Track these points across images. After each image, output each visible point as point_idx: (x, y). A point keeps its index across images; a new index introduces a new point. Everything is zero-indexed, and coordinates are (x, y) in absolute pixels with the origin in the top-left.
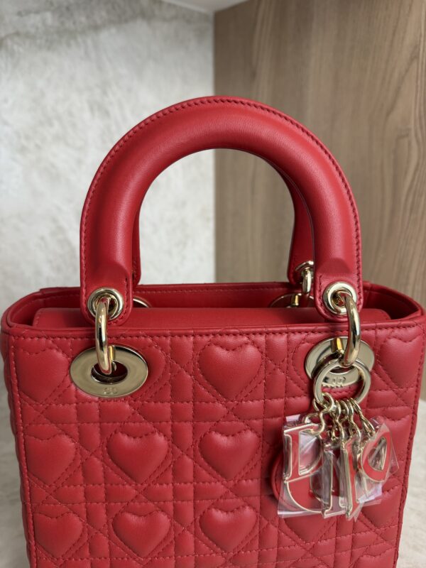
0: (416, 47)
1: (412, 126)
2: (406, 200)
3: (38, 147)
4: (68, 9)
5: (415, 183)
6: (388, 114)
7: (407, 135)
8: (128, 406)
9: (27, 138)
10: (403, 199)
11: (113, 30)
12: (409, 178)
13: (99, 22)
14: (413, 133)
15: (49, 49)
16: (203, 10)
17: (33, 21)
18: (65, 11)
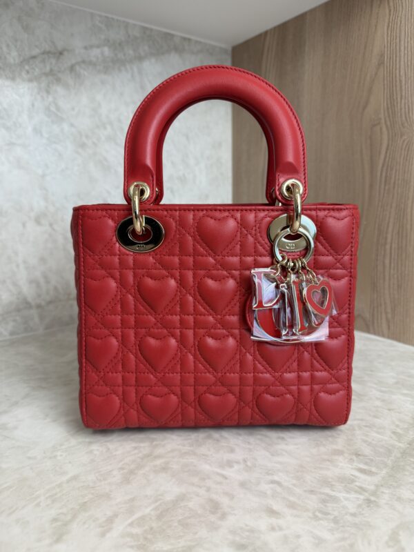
0: (382, 55)
1: (382, 116)
2: (381, 175)
3: (94, 143)
4: (120, 44)
5: (387, 160)
6: (364, 108)
7: (379, 123)
8: (151, 258)
9: (87, 137)
10: (379, 174)
11: (153, 60)
12: (382, 157)
13: (143, 54)
14: (383, 121)
15: (105, 73)
16: (223, 46)
17: (95, 53)
18: (117, 46)
